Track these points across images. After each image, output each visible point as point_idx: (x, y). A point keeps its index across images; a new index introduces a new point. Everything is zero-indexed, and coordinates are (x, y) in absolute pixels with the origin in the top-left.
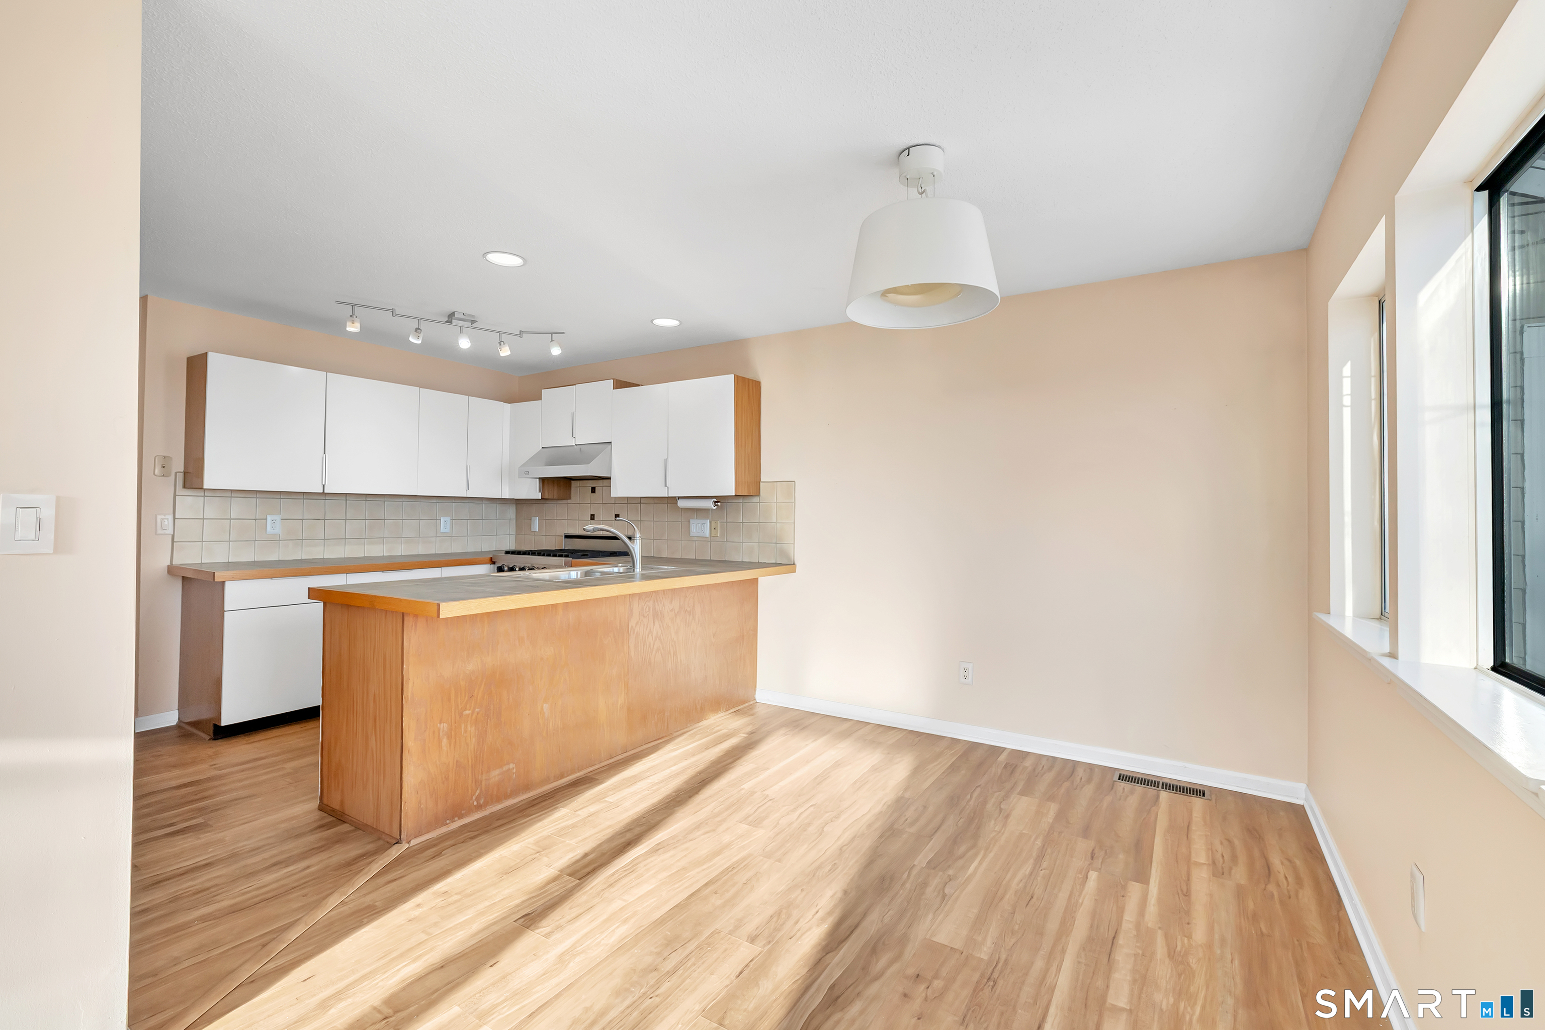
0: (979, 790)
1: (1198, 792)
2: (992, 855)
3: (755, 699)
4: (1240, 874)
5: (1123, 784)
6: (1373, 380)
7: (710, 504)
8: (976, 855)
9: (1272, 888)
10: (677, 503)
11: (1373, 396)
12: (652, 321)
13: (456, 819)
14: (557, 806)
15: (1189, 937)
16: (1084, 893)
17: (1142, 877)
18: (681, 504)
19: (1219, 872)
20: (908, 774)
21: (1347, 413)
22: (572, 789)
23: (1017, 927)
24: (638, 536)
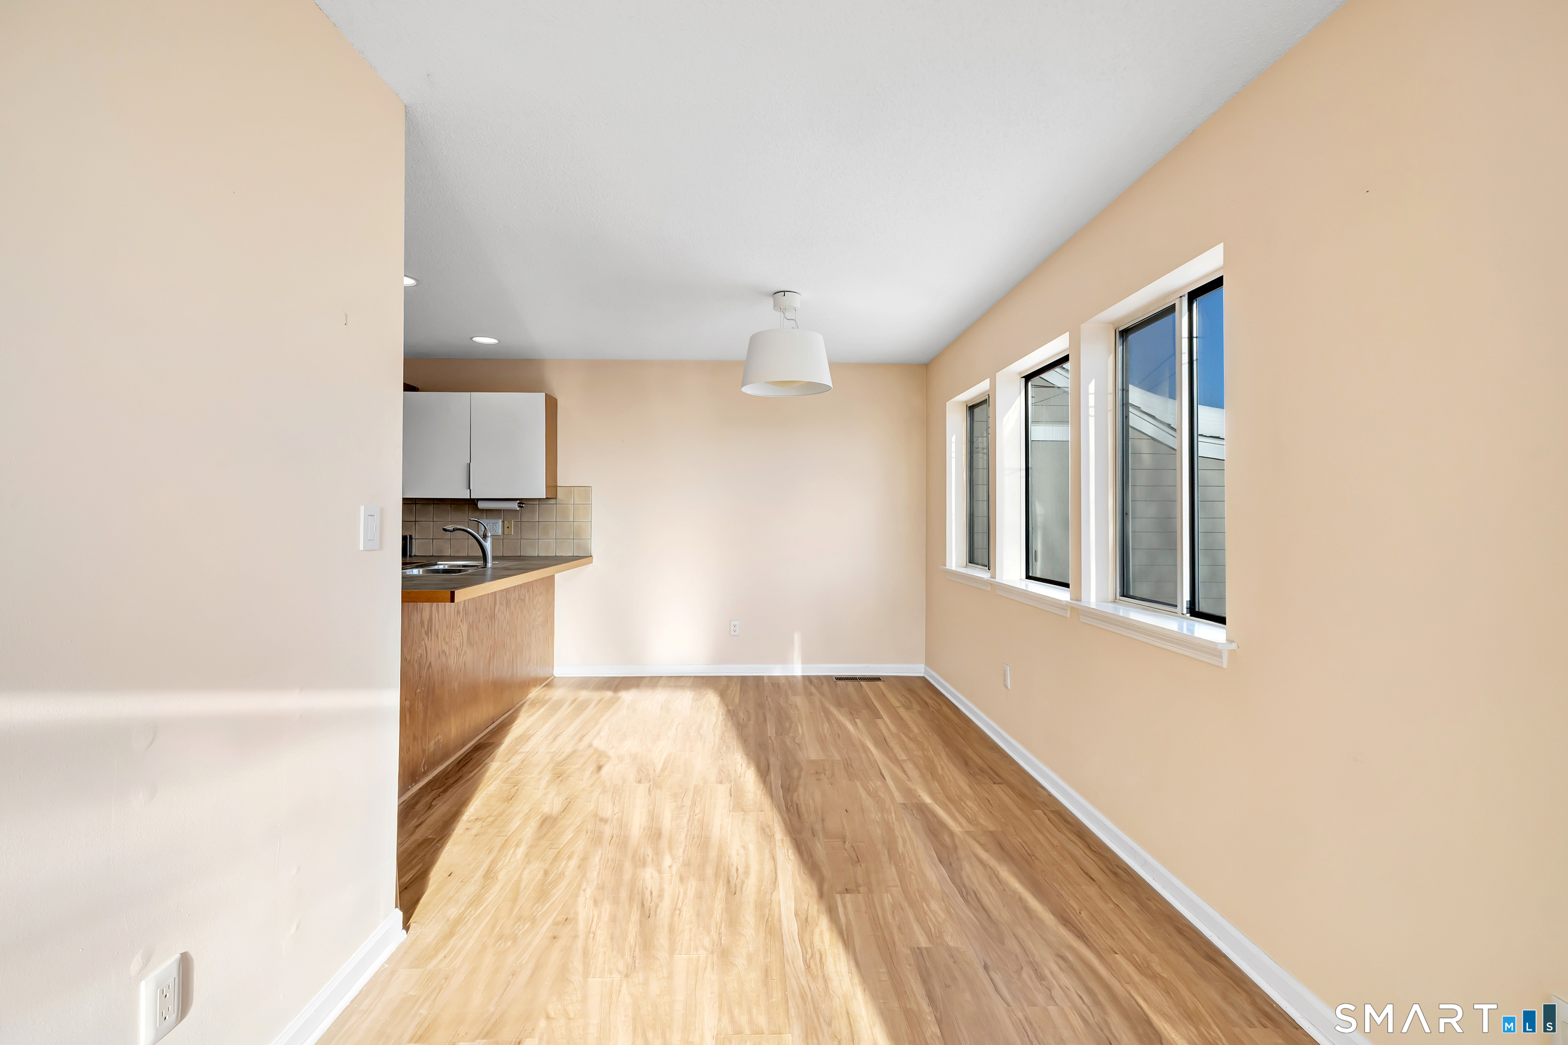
0: (769, 699)
1: (878, 679)
2: (804, 724)
3: (553, 675)
4: (916, 707)
5: (840, 682)
6: (964, 445)
7: (515, 506)
8: (797, 725)
9: (931, 709)
10: (477, 505)
11: (964, 454)
12: (471, 338)
13: (414, 784)
14: (485, 762)
15: (913, 732)
16: (859, 728)
17: (880, 717)
18: (481, 505)
19: (908, 708)
20: (719, 698)
21: (953, 461)
22: (480, 752)
23: (842, 746)
24: (490, 535)
